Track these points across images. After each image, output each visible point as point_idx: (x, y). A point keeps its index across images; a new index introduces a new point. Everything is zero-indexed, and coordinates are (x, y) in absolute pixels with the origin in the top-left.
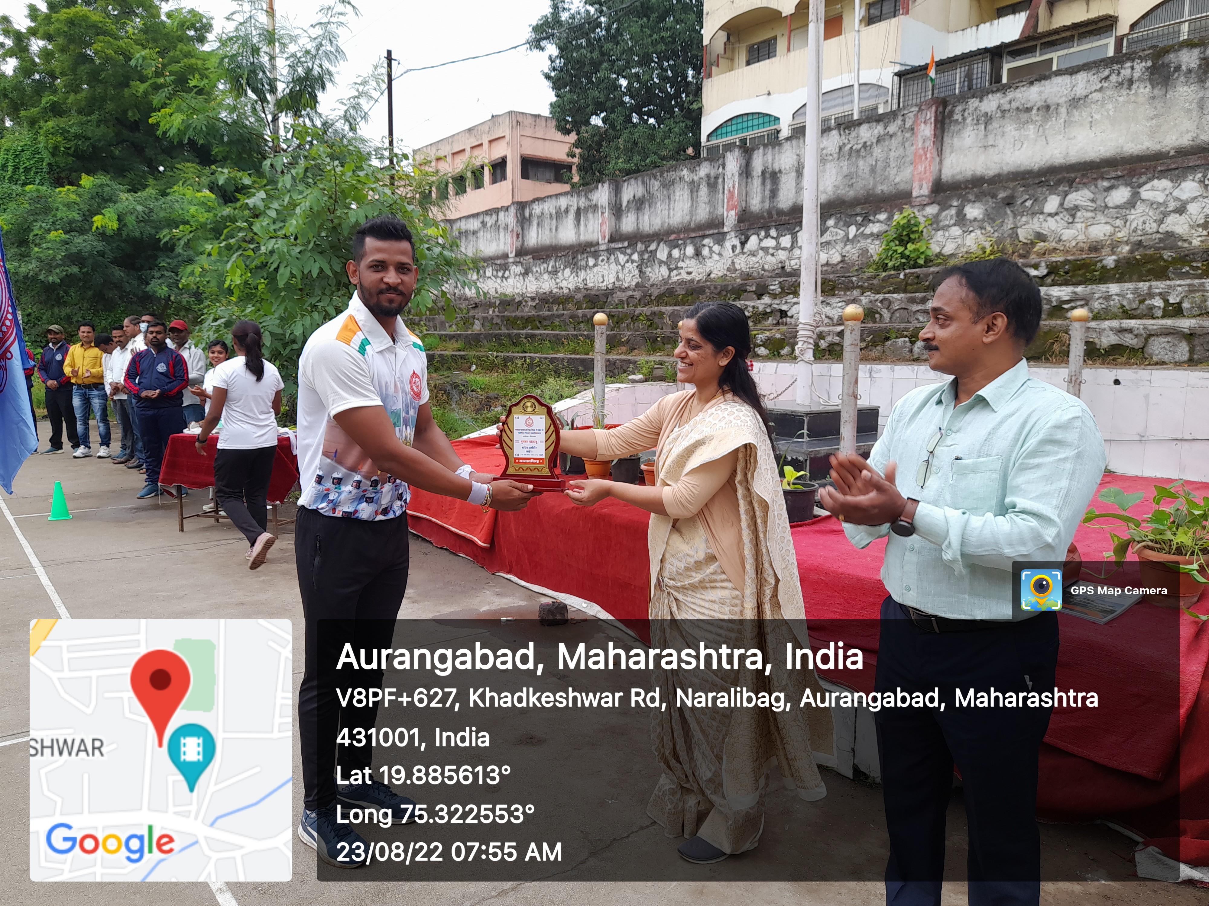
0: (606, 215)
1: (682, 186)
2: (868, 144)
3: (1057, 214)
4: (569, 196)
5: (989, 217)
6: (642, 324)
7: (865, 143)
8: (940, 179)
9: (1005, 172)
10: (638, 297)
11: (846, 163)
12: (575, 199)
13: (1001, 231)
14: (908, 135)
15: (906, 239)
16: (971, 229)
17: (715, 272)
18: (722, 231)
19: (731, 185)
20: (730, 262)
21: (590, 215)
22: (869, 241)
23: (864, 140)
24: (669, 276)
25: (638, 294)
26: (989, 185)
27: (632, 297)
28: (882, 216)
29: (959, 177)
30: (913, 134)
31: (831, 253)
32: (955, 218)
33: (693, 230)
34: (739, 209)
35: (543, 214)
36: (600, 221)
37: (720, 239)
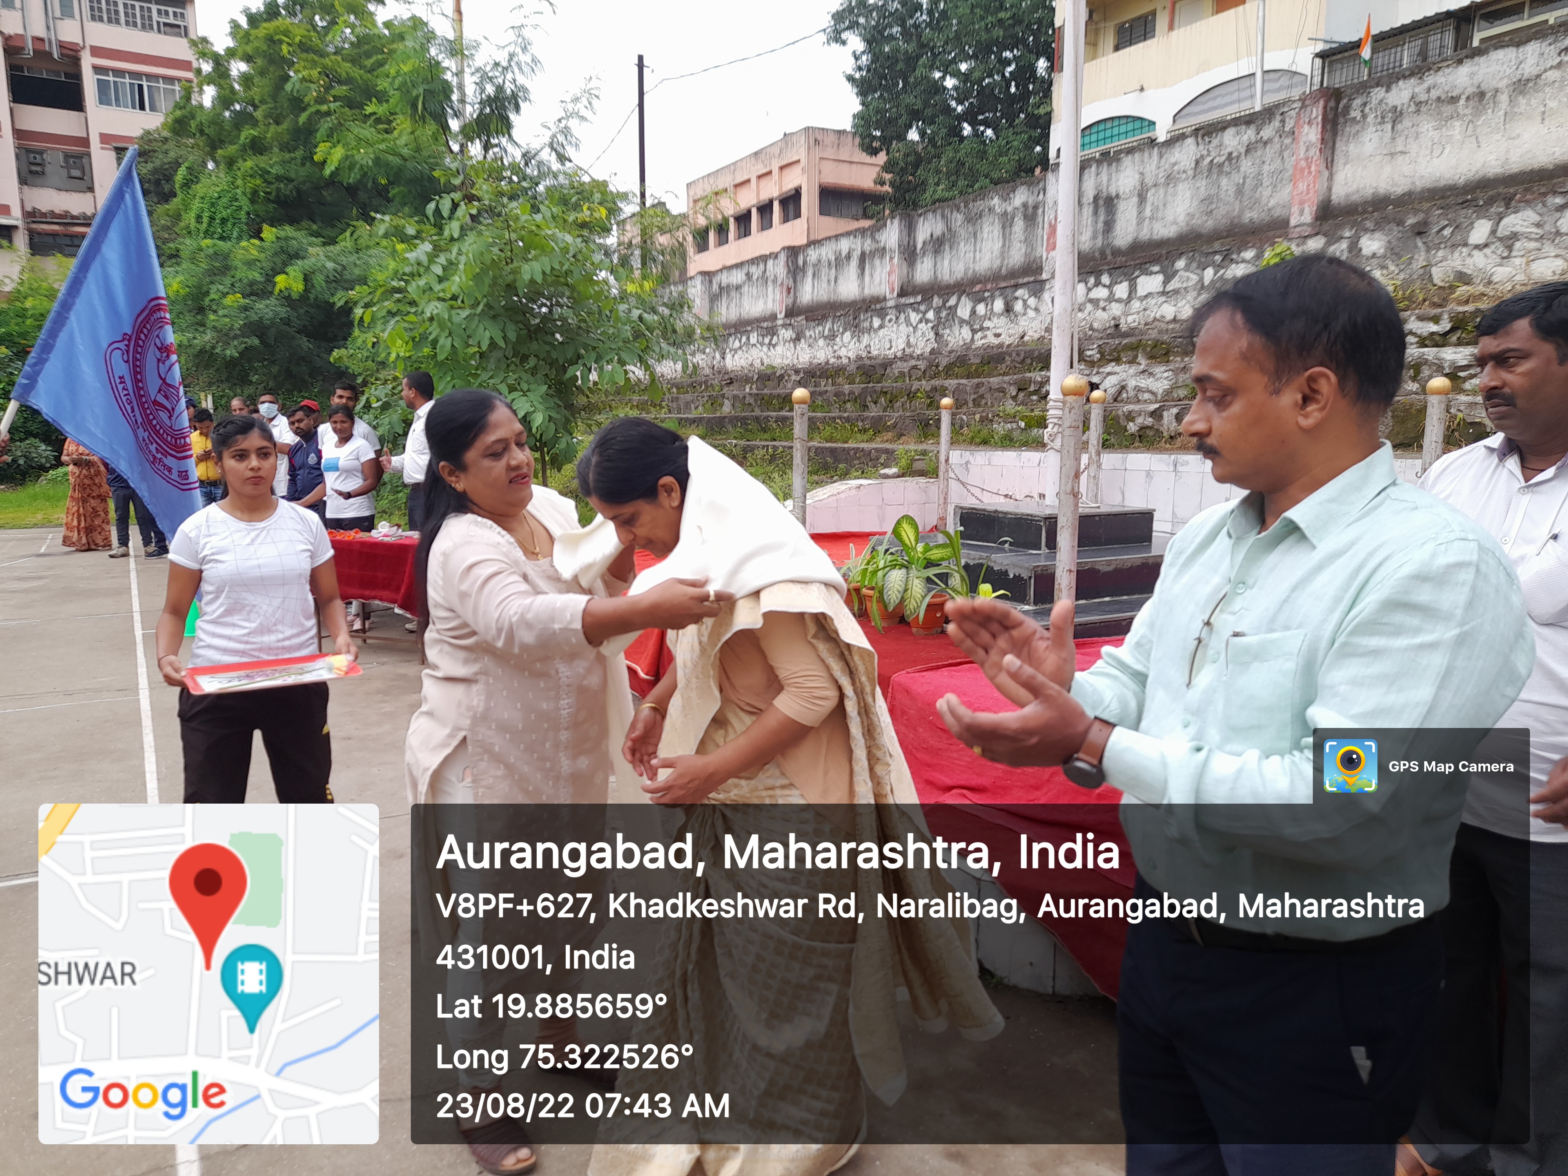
0: (896, 260)
1: (991, 220)
2: (1235, 154)
3: (1486, 245)
4: (851, 238)
5: (1395, 250)
7: (1230, 154)
8: (1329, 201)
9: (1419, 189)
10: (925, 367)
11: (1204, 182)
12: (859, 241)
13: (1408, 271)
14: (1287, 141)
17: (1030, 333)
18: (1040, 278)
19: (1052, 217)
21: (877, 262)
23: (1229, 149)
24: (972, 339)
25: (926, 364)
26: (1395, 206)
27: (918, 367)
28: (1249, 254)
29: (1355, 198)
30: (1294, 139)
31: (1180, 305)
33: (1005, 278)
35: (819, 261)
36: (889, 269)
37: (1037, 288)
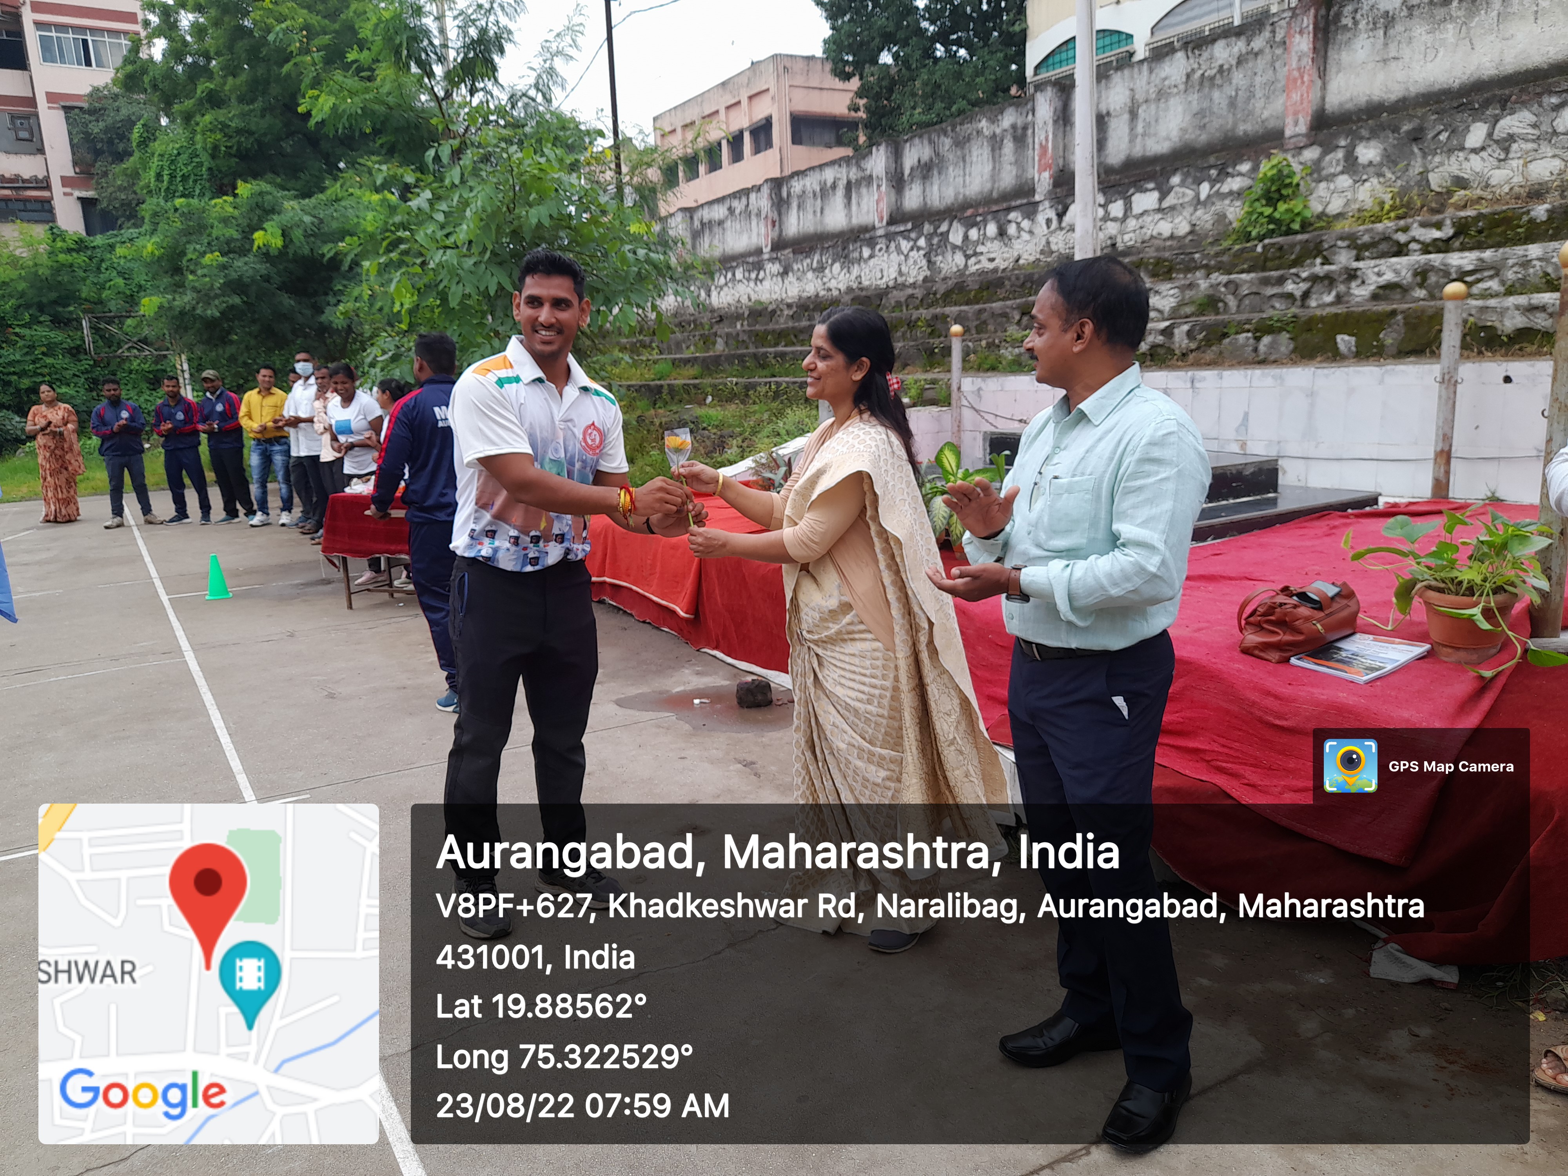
0: (883, 188)
1: (980, 143)
4: (836, 167)
6: (922, 331)
8: (1324, 110)
9: (1413, 95)
12: (844, 170)
13: (1405, 178)
15: (1276, 196)
16: (1365, 177)
18: (1033, 200)
19: (1043, 137)
20: (1043, 242)
21: (864, 190)
22: (1227, 202)
24: (966, 265)
29: (1349, 106)
32: (1342, 163)
33: (996, 201)
34: (1054, 168)
36: (876, 197)
37: (1030, 211)
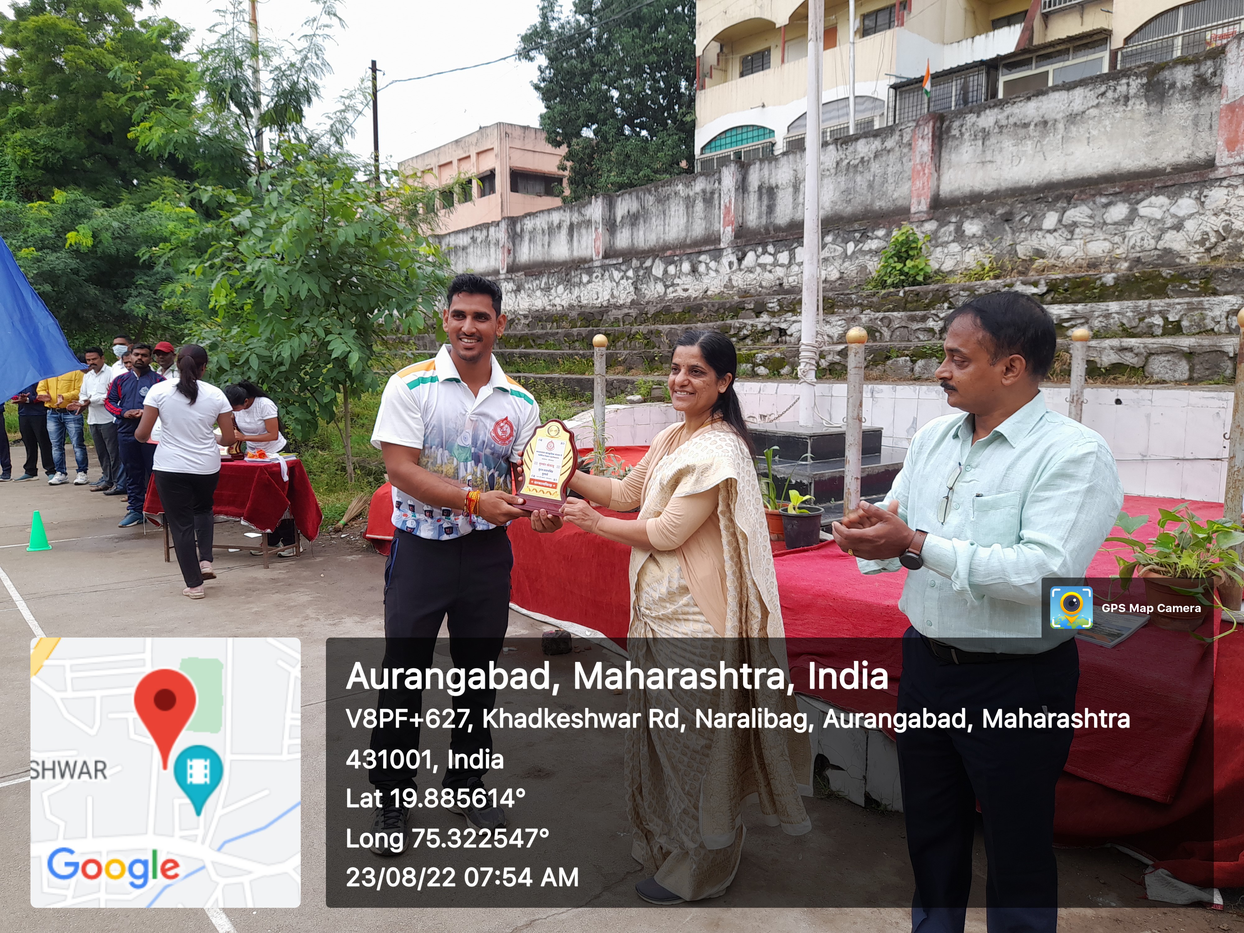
0: (600, 230)
2: (866, 159)
3: (1055, 230)
4: (562, 211)
5: (988, 234)
6: (639, 343)
7: (863, 158)
8: (939, 195)
9: (1004, 188)
10: (634, 315)
11: (843, 178)
13: (999, 248)
14: (905, 150)
15: (905, 255)
16: (970, 245)
17: (712, 289)
18: (719, 247)
19: (727, 200)
20: (727, 278)
22: (868, 257)
23: (862, 155)
25: (634, 312)
26: (987, 201)
27: (627, 315)
28: (881, 233)
29: (957, 193)
30: (911, 149)
31: (829, 269)
32: (953, 234)
33: (690, 246)
34: (735, 225)
35: (534, 229)
36: (594, 237)
37: (717, 254)
